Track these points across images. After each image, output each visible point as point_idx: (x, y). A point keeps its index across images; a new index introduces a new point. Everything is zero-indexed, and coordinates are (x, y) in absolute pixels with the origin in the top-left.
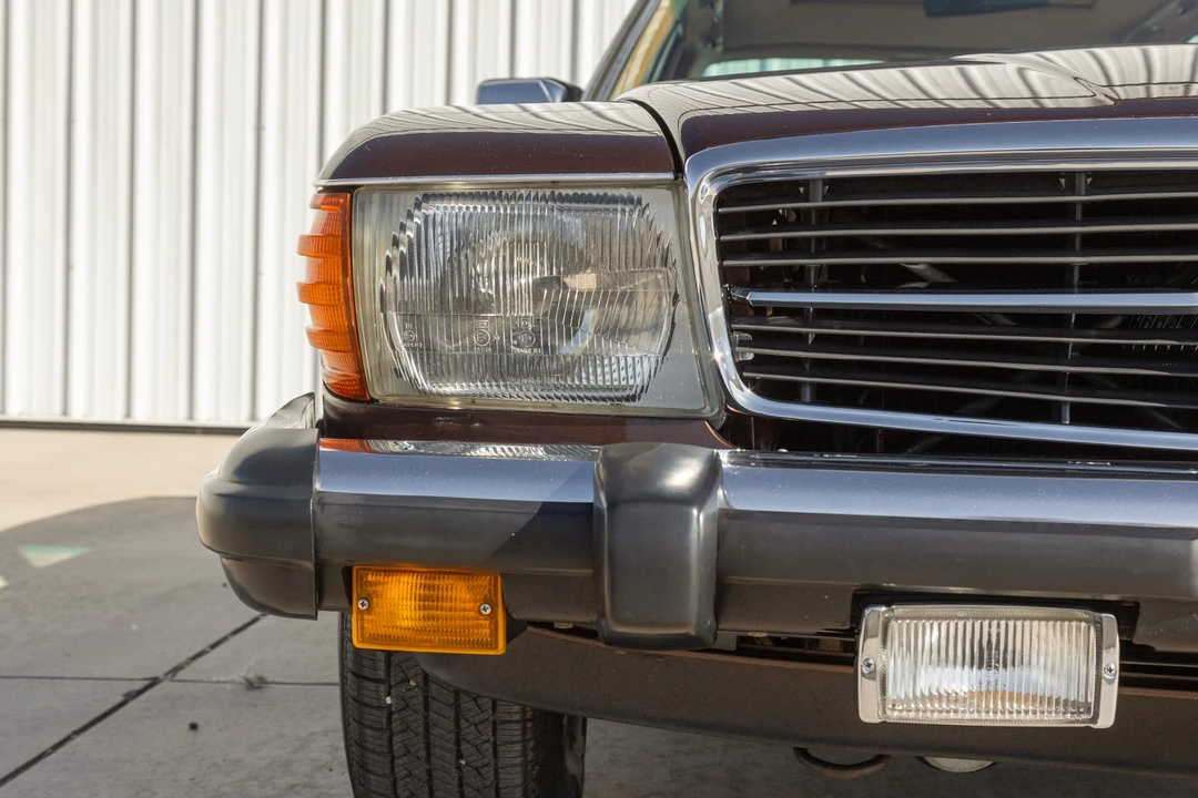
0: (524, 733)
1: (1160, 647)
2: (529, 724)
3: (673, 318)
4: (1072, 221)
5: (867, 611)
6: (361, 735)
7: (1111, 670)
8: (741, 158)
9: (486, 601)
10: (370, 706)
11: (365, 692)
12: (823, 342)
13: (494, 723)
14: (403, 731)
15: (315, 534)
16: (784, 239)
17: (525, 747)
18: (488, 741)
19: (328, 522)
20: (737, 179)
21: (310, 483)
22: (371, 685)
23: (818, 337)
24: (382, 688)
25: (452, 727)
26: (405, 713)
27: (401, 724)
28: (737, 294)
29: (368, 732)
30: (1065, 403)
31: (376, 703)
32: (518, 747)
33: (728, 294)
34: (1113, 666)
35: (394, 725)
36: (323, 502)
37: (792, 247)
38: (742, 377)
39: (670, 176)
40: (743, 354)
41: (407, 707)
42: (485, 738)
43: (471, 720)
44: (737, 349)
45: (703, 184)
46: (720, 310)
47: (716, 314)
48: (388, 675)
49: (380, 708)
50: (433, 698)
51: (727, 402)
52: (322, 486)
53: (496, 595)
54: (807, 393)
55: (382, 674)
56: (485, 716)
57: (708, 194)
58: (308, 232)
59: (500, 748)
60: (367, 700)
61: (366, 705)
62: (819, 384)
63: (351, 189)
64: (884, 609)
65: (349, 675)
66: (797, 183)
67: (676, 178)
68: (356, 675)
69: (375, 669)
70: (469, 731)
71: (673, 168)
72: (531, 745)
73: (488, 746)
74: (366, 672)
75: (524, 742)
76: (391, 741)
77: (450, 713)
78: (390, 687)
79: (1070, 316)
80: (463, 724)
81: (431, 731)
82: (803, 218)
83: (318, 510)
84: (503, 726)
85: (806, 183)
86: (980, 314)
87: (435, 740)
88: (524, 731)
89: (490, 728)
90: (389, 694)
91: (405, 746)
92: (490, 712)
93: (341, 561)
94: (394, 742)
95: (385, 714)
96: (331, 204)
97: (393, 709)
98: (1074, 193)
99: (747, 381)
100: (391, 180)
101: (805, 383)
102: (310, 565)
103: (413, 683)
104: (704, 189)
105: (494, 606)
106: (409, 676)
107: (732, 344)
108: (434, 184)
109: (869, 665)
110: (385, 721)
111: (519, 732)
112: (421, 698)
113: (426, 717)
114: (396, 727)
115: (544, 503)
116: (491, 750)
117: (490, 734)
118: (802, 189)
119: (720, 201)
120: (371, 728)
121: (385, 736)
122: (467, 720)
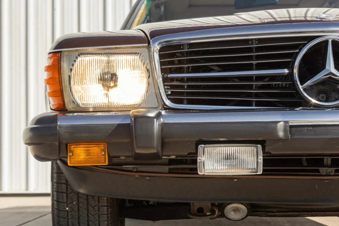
0: (108, 218)
1: (273, 153)
2: (109, 215)
3: (149, 82)
4: (252, 52)
5: (199, 146)
6: (59, 221)
7: (260, 159)
8: (166, 39)
9: (102, 150)
10: (62, 211)
11: (60, 206)
12: (189, 87)
13: (99, 215)
14: (71, 218)
15: (59, 135)
16: (178, 60)
17: (108, 223)
18: (97, 220)
19: (62, 131)
20: (165, 44)
21: (57, 122)
22: (62, 204)
23: (188, 86)
24: (65, 205)
25: (86, 216)
26: (72, 213)
27: (71, 216)
28: (166, 76)
29: (61, 219)
30: (253, 101)
31: (63, 210)
32: (106, 223)
33: (163, 75)
34: (261, 158)
35: (69, 216)
36: (60, 127)
37: (180, 62)
38: (167, 98)
39: (147, 45)
40: (168, 91)
41: (73, 210)
42: (96, 219)
43: (92, 214)
44: (166, 90)
45: (156, 45)
46: (161, 79)
47: (160, 80)
48: (67, 201)
49: (64, 211)
50: (81, 207)
51: (164, 105)
52: (59, 123)
53: (105, 149)
54: (185, 102)
55: (65, 200)
56: (96, 212)
57: (157, 48)
58: (47, 65)
59: (101, 223)
60: (61, 209)
61: (61, 210)
62: (188, 99)
63: (60, 52)
64: (203, 145)
65: (55, 202)
66: (180, 45)
67: (148, 45)
68: (57, 201)
69: (63, 199)
70: (91, 217)
71: (148, 42)
72: (110, 222)
73: (97, 222)
74: (60, 200)
75: (108, 221)
76: (68, 221)
77: (86, 212)
78: (68, 205)
79: (253, 77)
80: (90, 215)
81: (80, 218)
82: (182, 54)
83: (59, 128)
84: (102, 216)
85: (183, 45)
86: (228, 77)
87: (81, 221)
88: (108, 217)
89: (98, 216)
90: (67, 207)
91: (72, 223)
92: (98, 211)
93: (65, 142)
94: (69, 222)
95: (66, 213)
96: (55, 56)
97: (69, 211)
98: (252, 45)
99: (169, 99)
100: (71, 49)
101: (184, 99)
102: (57, 144)
103: (74, 203)
104: (156, 47)
105: (105, 152)
106: (73, 200)
107: (165, 89)
108: (83, 50)
109: (200, 160)
110: (66, 215)
111: (106, 218)
112: (77, 207)
113: (79, 214)
114: (70, 217)
115: (118, 124)
116: (98, 224)
117: (98, 218)
118: (182, 47)
119: (160, 51)
120: (62, 218)
121: (66, 220)
122: (91, 214)
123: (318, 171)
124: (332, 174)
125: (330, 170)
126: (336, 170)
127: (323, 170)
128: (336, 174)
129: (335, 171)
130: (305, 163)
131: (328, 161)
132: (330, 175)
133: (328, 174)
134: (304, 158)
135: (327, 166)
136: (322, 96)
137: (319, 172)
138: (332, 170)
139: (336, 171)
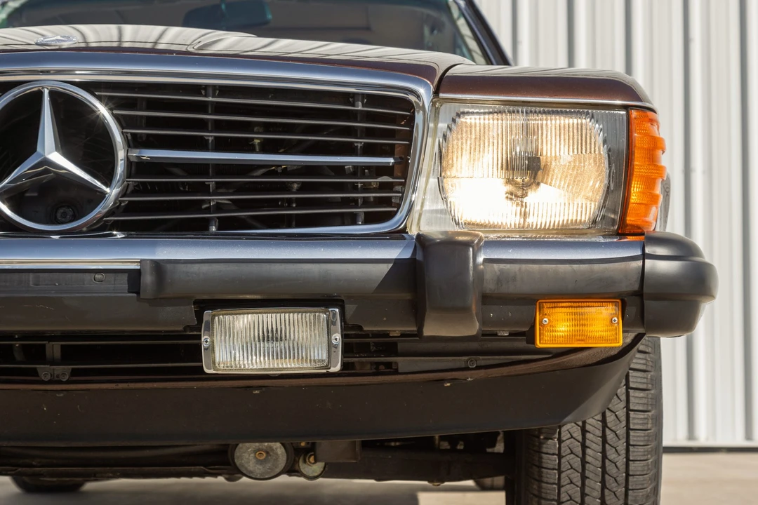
123: (34, 372)
124: (65, 380)
125: (59, 369)
126: (73, 369)
127: (44, 371)
128: (74, 378)
129: (71, 373)
130: (18, 356)
131: (54, 349)
132: (60, 382)
133: (56, 379)
134: (17, 344)
135: (53, 362)
136: (63, 212)
137: (38, 376)
138: (63, 371)
139: (74, 373)
